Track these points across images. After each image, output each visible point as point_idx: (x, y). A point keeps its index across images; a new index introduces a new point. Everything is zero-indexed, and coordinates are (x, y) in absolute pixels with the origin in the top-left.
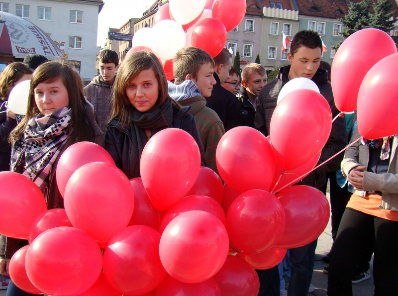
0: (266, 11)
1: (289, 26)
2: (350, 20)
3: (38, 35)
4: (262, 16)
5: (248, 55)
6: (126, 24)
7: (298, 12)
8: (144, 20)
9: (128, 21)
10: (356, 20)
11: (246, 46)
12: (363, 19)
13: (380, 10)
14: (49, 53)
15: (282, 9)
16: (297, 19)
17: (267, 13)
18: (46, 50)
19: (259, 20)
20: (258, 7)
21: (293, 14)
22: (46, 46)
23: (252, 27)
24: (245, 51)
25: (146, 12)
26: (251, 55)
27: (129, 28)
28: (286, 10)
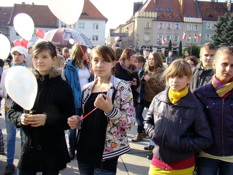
0: (185, 19)
1: (197, 26)
2: (218, 25)
3: (83, 38)
4: (183, 22)
5: (176, 41)
6: (118, 27)
7: (201, 19)
8: (127, 26)
9: (119, 26)
10: (221, 24)
11: (175, 37)
12: (224, 24)
13: (232, 20)
14: (88, 44)
15: (193, 18)
16: (201, 22)
17: (186, 20)
18: (87, 43)
19: (182, 23)
20: (181, 17)
21: (199, 20)
22: (87, 42)
23: (178, 27)
24: (175, 39)
25: (128, 22)
26: (178, 41)
27: (119, 29)
28: (195, 18)
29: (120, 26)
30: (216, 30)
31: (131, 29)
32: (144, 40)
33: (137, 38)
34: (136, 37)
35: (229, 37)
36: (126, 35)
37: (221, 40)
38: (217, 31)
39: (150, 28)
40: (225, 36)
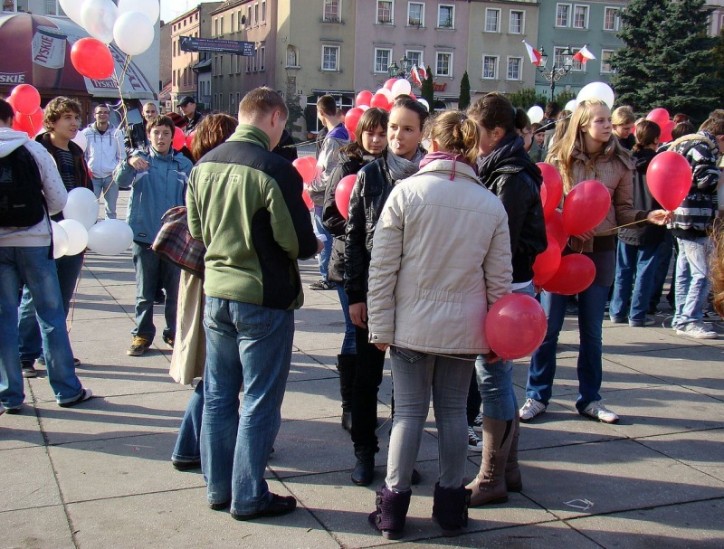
1: (520, 14)
2: (634, 12)
5: (445, 73)
6: (190, 15)
8: (237, 9)
10: (643, 12)
11: (440, 56)
12: (656, 10)
16: (535, 1)
22: (132, 74)
23: (450, 19)
24: (439, 64)
26: (450, 73)
27: (196, 22)
29: (200, 8)
30: (628, 32)
31: (261, 22)
32: (320, 70)
33: (292, 61)
34: (286, 58)
35: (677, 61)
36: (247, 48)
37: (647, 71)
38: (630, 37)
39: (343, 22)
40: (661, 57)
